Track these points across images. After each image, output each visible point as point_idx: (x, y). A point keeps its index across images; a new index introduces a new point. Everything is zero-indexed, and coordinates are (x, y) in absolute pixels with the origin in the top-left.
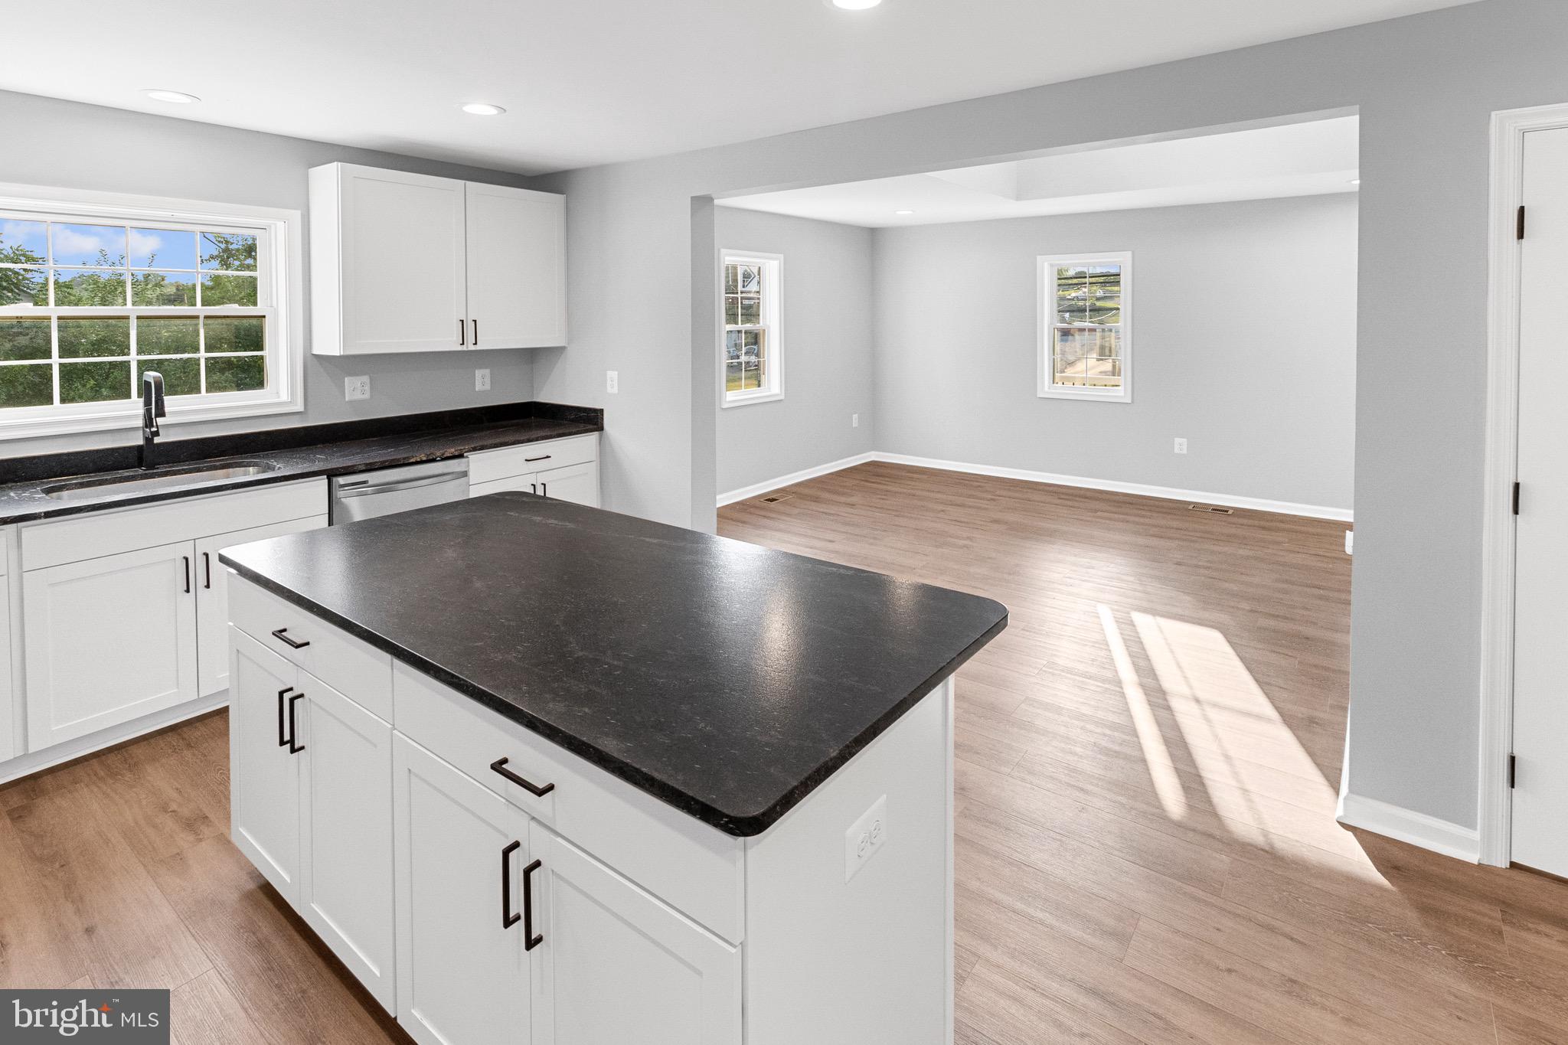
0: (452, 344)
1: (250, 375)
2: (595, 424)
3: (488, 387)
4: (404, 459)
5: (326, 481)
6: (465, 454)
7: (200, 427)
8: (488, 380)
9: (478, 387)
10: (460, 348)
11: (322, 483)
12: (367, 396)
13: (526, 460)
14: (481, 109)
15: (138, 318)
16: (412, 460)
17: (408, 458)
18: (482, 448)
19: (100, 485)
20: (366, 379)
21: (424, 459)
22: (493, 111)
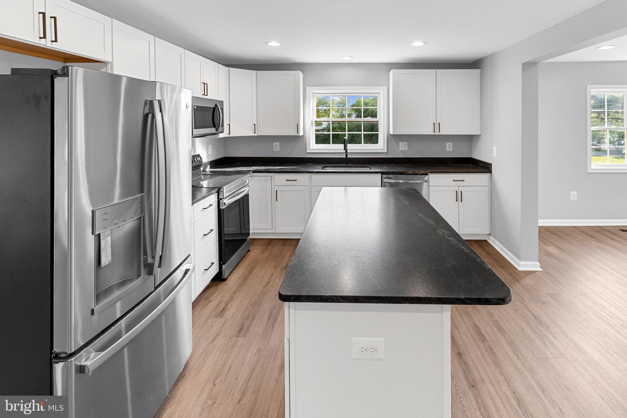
0: (430, 132)
1: (372, 139)
2: (488, 170)
3: (451, 150)
4: (405, 172)
5: (381, 175)
6: (428, 174)
7: (360, 154)
8: (451, 147)
9: (447, 149)
10: (433, 134)
11: (380, 175)
12: (407, 149)
13: (454, 180)
14: (418, 43)
15: (348, 121)
16: (407, 173)
17: (406, 172)
18: (434, 173)
19: (335, 167)
20: (406, 143)
21: (412, 173)
22: (422, 44)
